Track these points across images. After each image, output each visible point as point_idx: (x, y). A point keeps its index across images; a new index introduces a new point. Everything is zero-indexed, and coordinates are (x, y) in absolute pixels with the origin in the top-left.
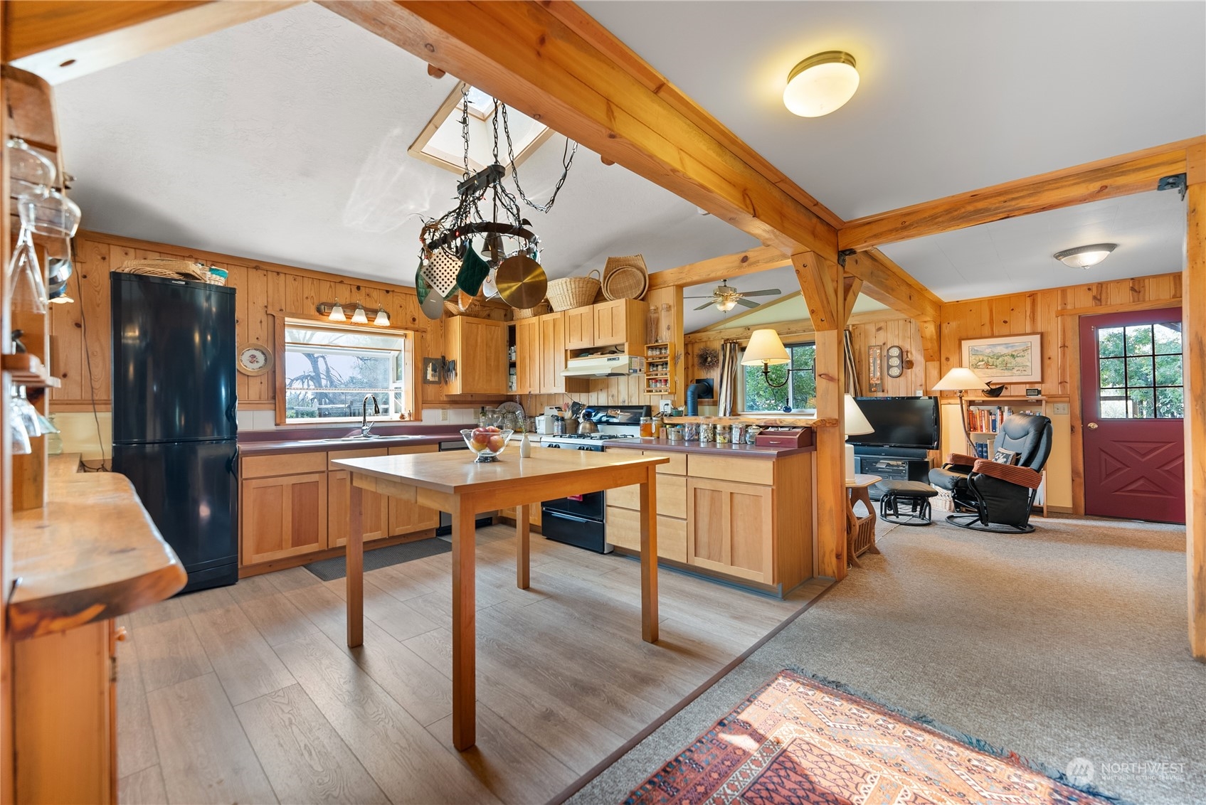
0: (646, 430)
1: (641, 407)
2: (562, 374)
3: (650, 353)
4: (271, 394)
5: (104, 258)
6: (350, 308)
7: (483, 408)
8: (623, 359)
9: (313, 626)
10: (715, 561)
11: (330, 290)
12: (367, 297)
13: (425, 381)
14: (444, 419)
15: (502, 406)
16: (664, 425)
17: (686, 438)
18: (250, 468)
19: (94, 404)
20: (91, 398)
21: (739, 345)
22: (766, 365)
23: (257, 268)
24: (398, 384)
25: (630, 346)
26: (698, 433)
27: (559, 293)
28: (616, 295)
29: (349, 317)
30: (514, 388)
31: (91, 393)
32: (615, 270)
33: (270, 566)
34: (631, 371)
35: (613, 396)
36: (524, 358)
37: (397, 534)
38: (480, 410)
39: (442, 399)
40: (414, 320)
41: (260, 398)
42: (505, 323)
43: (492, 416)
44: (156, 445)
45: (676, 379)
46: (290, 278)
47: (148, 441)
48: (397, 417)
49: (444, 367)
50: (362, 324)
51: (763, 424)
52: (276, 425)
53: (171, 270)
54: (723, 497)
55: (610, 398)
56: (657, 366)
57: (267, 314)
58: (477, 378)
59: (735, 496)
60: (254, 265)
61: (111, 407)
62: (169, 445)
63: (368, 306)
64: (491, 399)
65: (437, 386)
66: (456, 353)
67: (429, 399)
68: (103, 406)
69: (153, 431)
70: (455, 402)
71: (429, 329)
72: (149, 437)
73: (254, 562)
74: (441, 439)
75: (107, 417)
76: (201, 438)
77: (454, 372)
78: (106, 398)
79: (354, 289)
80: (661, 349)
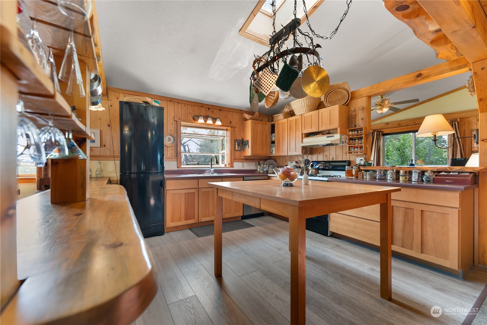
0: (349, 173)
1: (345, 161)
2: (300, 145)
3: (351, 133)
4: (176, 155)
5: (117, 98)
6: (206, 118)
7: (259, 162)
8: (337, 137)
9: (197, 261)
10: (408, 249)
11: (198, 110)
12: (212, 113)
13: (235, 150)
14: (243, 167)
15: (267, 161)
16: (361, 170)
17: (377, 178)
18: (169, 185)
19: (114, 157)
20: (113, 155)
21: (382, 133)
22: (435, 136)
23: (171, 101)
24: (223, 152)
25: (341, 129)
26: (385, 175)
27: (300, 106)
28: (332, 103)
29: (205, 121)
30: (274, 153)
31: (113, 153)
32: (331, 91)
33: (176, 228)
34: (341, 142)
35: (326, 156)
36: (280, 139)
37: (225, 217)
38: (258, 163)
39: (242, 158)
40: (231, 122)
41: (172, 156)
42: (270, 123)
43: (264, 166)
44: (135, 174)
45: (367, 146)
46: (183, 105)
47: (132, 173)
48: (223, 166)
49: (243, 144)
50: (210, 124)
51: (435, 170)
52: (178, 167)
53: (140, 100)
54: (415, 212)
55: (325, 157)
56: (355, 140)
57: (174, 121)
58: (257, 148)
59: (425, 212)
60: (170, 100)
61: (119, 159)
62: (139, 174)
63: (213, 117)
64: (262, 158)
65: (240, 152)
66: (249, 137)
67: (237, 158)
68: (117, 158)
69: (134, 169)
70: (247, 159)
71: (237, 126)
72: (133, 171)
73: (170, 226)
74: (244, 175)
75: (118, 162)
76: (151, 172)
77: (247, 145)
78: (118, 155)
79: (207, 109)
80: (358, 131)
